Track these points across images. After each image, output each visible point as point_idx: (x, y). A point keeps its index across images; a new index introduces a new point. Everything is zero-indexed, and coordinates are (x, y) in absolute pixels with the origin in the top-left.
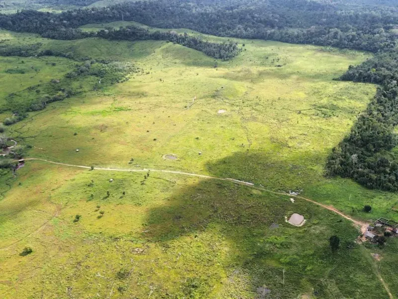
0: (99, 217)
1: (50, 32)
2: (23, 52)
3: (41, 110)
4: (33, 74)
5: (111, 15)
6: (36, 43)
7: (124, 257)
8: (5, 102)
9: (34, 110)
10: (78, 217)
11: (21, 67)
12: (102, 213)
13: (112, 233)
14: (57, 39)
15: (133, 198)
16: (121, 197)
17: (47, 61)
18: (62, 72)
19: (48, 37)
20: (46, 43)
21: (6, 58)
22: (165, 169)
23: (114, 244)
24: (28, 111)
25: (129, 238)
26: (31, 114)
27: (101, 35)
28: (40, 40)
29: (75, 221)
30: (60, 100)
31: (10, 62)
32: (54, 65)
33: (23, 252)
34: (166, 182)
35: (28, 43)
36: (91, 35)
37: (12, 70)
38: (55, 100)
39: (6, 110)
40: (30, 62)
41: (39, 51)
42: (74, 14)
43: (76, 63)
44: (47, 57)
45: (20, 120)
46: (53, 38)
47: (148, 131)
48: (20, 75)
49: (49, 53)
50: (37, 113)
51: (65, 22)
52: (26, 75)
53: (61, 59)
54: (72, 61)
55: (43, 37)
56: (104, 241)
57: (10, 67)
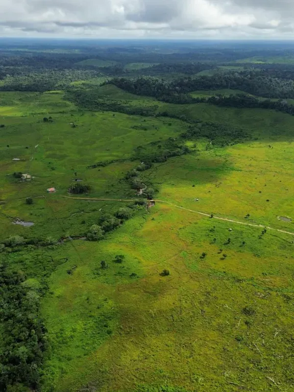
0: (222, 259)
1: (165, 96)
2: (144, 112)
3: (163, 162)
4: (154, 131)
5: (218, 84)
6: (153, 105)
7: (248, 298)
8: (134, 153)
9: (158, 161)
10: (204, 255)
11: (144, 125)
12: (225, 256)
13: (235, 274)
14: (170, 103)
15: (252, 249)
16: (241, 246)
17: (163, 121)
18: (177, 131)
19: (164, 100)
20: (161, 105)
21: (131, 116)
22: (280, 229)
23: (237, 284)
24: (153, 162)
25: (250, 282)
26: (156, 165)
27: (212, 101)
28: (156, 103)
29: (201, 258)
30: (178, 155)
31: (135, 120)
32: (170, 125)
33: (162, 273)
34: (283, 241)
35: (147, 105)
36: (202, 101)
37: (137, 127)
38: (174, 155)
39: (135, 159)
40: (151, 121)
41: (157, 112)
42: (186, 81)
43: (189, 125)
44: (163, 118)
45: (147, 168)
46: (167, 101)
47: (260, 192)
48: (143, 131)
49: (165, 115)
50: (160, 164)
51: (177, 88)
52: (148, 131)
53: (175, 120)
54: (185, 123)
55: (159, 100)
56: (228, 279)
57: (135, 124)
